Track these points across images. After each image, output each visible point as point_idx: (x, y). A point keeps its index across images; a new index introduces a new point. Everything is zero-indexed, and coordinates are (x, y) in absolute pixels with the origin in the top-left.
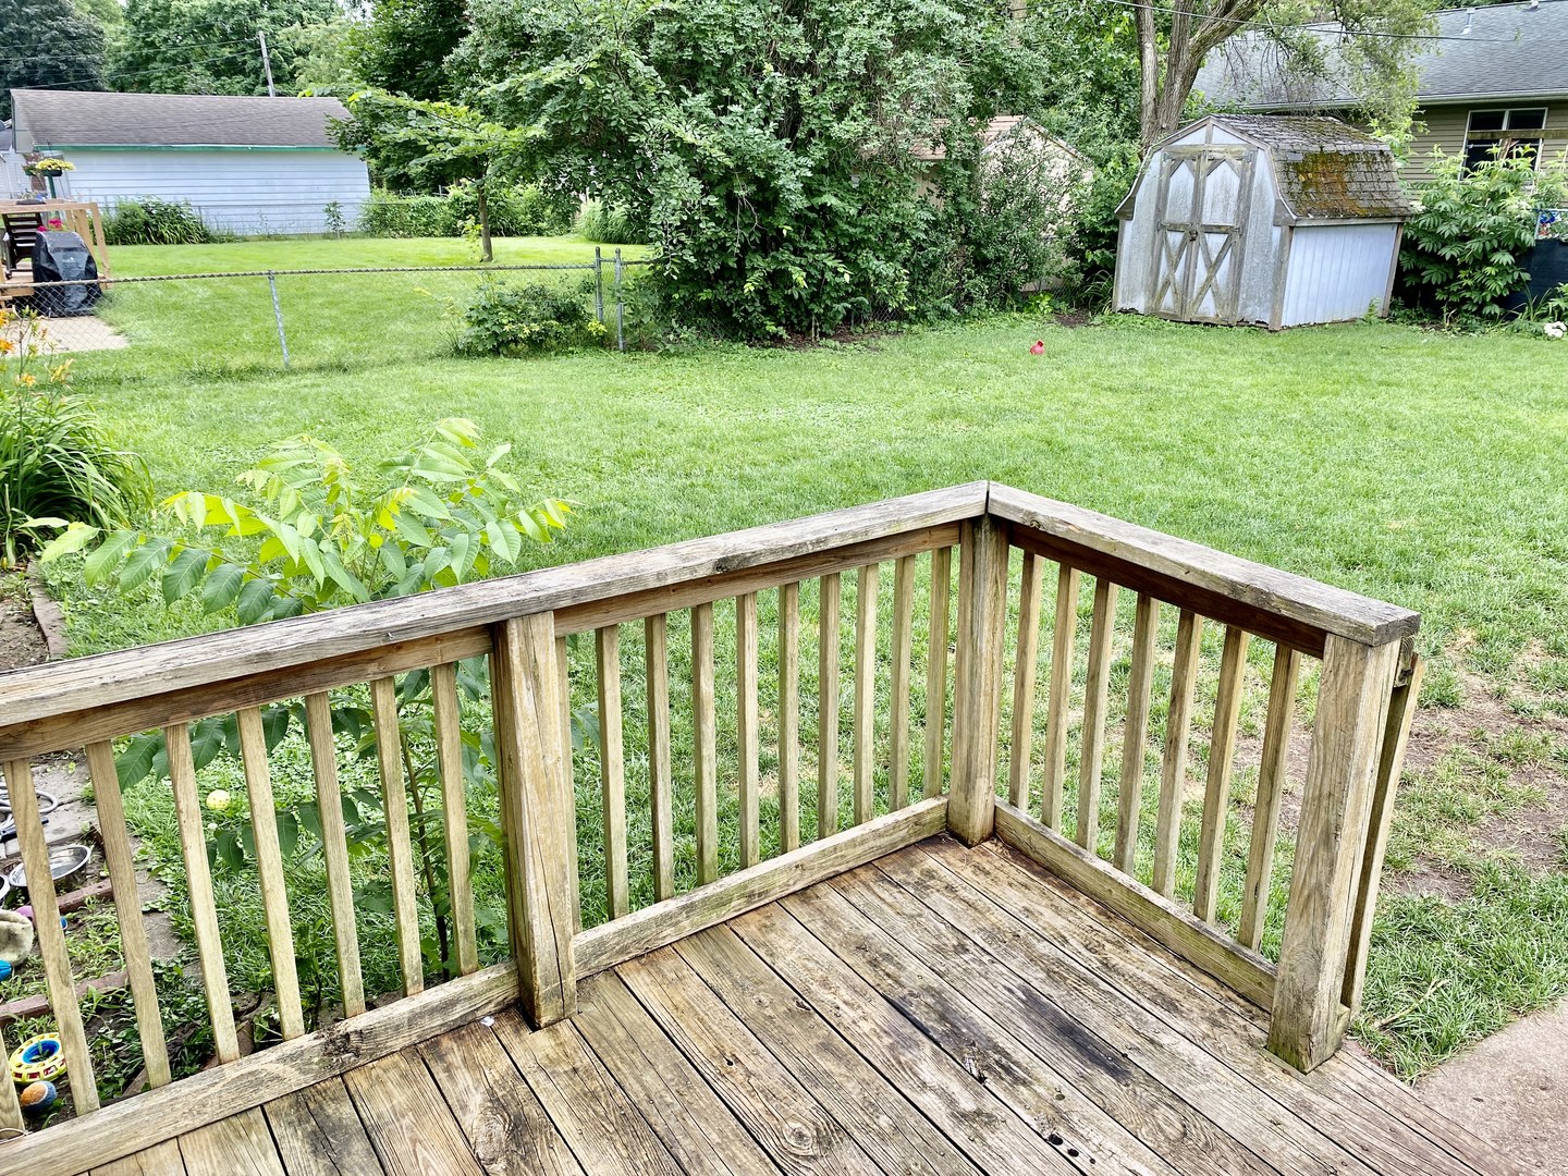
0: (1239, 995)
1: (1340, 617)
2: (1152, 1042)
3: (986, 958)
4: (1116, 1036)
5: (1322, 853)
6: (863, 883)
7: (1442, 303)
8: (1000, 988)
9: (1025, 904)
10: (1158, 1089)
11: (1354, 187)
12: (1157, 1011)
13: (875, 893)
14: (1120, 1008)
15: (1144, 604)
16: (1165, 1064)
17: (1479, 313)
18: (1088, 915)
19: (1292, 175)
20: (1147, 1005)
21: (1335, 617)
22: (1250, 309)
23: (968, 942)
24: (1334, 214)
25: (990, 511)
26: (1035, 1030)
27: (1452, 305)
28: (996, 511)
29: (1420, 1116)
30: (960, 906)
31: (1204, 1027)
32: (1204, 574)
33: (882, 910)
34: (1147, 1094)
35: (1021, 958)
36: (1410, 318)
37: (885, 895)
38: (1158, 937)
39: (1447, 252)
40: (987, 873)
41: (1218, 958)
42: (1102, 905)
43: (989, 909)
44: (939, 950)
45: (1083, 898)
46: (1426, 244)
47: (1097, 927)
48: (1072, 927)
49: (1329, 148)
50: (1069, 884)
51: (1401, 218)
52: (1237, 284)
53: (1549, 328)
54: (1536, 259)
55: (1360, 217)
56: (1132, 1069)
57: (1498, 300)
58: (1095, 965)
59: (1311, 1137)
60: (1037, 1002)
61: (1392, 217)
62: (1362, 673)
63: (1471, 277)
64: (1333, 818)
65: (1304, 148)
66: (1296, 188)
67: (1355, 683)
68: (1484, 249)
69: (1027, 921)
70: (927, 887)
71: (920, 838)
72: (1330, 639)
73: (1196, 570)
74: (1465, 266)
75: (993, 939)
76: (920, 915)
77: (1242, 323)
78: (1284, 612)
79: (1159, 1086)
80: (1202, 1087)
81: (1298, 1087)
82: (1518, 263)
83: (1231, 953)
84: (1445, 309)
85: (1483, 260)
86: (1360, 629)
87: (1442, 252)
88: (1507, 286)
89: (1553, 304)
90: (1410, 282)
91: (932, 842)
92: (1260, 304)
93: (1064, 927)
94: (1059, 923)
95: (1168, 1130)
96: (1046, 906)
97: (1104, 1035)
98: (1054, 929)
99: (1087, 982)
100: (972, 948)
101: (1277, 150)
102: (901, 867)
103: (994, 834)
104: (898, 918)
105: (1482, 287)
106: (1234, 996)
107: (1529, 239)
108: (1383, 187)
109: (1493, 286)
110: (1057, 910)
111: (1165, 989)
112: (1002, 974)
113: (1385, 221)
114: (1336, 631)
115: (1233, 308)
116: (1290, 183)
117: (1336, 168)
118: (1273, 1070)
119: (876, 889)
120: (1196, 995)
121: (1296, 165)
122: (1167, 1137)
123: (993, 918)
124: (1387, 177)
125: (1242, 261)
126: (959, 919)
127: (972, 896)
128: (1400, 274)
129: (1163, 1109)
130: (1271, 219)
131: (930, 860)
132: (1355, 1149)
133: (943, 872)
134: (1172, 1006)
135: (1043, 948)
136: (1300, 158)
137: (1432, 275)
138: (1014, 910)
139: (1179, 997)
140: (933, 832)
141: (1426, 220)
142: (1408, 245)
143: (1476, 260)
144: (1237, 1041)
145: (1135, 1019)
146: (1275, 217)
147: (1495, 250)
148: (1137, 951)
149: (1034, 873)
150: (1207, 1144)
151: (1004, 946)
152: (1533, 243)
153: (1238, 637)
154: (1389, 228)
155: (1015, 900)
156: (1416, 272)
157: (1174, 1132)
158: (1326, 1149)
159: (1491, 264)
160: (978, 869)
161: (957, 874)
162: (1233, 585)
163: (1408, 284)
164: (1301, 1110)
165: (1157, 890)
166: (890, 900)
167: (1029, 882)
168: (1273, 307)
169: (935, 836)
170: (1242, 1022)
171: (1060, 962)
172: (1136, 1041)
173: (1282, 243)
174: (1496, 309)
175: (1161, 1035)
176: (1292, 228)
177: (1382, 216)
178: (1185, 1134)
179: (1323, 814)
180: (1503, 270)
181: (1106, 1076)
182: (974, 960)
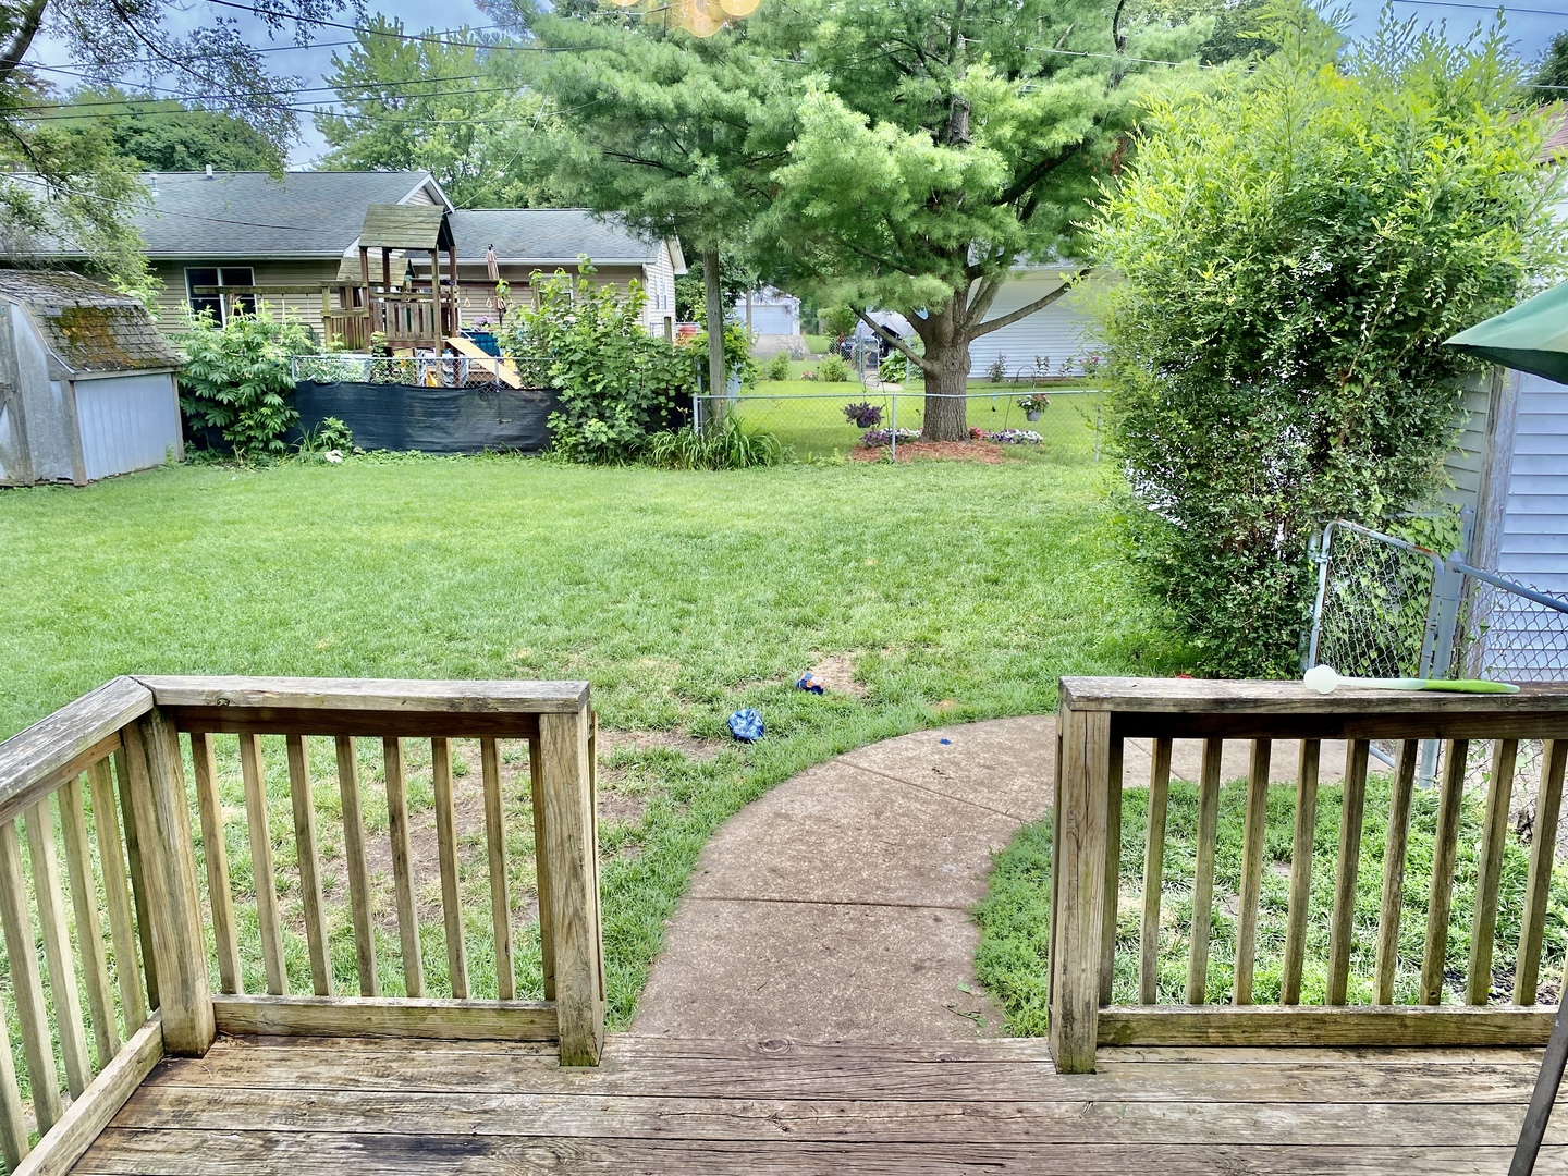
0: (516, 1041)
1: (548, 700)
2: (485, 1112)
3: (300, 1137)
4: (459, 1125)
5: (574, 885)
6: (116, 1149)
7: (231, 443)
8: (333, 1151)
9: (296, 1074)
10: (516, 1141)
11: (120, 340)
12: (469, 1088)
13: (137, 1151)
14: (443, 1104)
15: (343, 746)
16: (508, 1121)
17: (266, 448)
18: (357, 1050)
19: (56, 330)
20: (460, 1089)
21: (544, 700)
22: (46, 468)
23: (272, 1134)
24: (111, 366)
25: (160, 703)
26: (392, 1164)
27: (241, 445)
28: (164, 701)
29: (676, 1048)
30: (237, 1110)
31: (511, 1078)
32: (420, 700)
33: (160, 1160)
34: (513, 1149)
35: (330, 1118)
36: (205, 459)
37: (151, 1146)
38: (429, 1034)
39: (224, 397)
40: (239, 1069)
41: (492, 1021)
42: (363, 1036)
43: (267, 1098)
44: (250, 1157)
45: (342, 1041)
46: (201, 391)
47: (373, 1056)
48: (353, 1068)
49: (84, 303)
50: (322, 1035)
51: (175, 369)
52: (24, 442)
53: (329, 455)
54: (299, 398)
55: (136, 369)
56: (487, 1140)
57: (279, 436)
58: (396, 1085)
59: (631, 1103)
60: (375, 1142)
61: (165, 367)
62: (575, 735)
63: (251, 418)
64: (576, 854)
65: (60, 303)
66: (64, 343)
67: (571, 744)
68: (256, 392)
69: (311, 1086)
70: (189, 1114)
71: (145, 1075)
72: (544, 720)
73: (412, 699)
74: (243, 408)
75: (292, 1118)
76: (205, 1141)
77: (41, 482)
78: (501, 710)
79: (515, 1138)
80: (543, 1119)
81: (599, 1077)
82: (286, 403)
83: (502, 1011)
84: (235, 447)
85: (257, 402)
86: (566, 703)
87: (220, 397)
88: (283, 423)
89: (325, 435)
90: (196, 425)
91: (157, 1073)
92: (57, 460)
93: (346, 1072)
94: (339, 1071)
95: (546, 1162)
96: (316, 1065)
97: (447, 1131)
98: (339, 1078)
99: (401, 1101)
100: (280, 1137)
101: (32, 305)
102: (145, 1113)
103: (220, 1031)
104: (185, 1156)
105: (263, 426)
106: (513, 1044)
107: (291, 381)
108: (147, 339)
109: (272, 424)
110: (329, 1063)
111: (463, 1069)
112: (325, 1140)
113: (159, 371)
114: (547, 710)
115: (26, 468)
116: (56, 338)
117: (99, 322)
118: (578, 1077)
119: (135, 1146)
120: (488, 1060)
121: (56, 319)
122: (549, 1168)
123: (277, 1102)
124: (146, 330)
125: (23, 418)
126: (245, 1121)
127: (242, 1096)
128: (186, 420)
129: (531, 1151)
130: (46, 375)
131: (171, 1089)
132: (660, 1092)
133: (194, 1092)
134: (478, 1078)
135: (341, 1098)
136: (59, 313)
137: (215, 418)
138: (291, 1084)
139: (478, 1068)
140: (155, 1063)
141: (195, 369)
142: (186, 393)
143: (250, 403)
144: (539, 1073)
145: (459, 1105)
146: (50, 372)
147: (264, 393)
148: (419, 1054)
149: (283, 1044)
150: (577, 1153)
151: (306, 1117)
152: (294, 385)
153: (444, 745)
154: (163, 378)
155: (285, 1075)
156: (200, 416)
157: (550, 1161)
158: (644, 1103)
159: (265, 405)
160: (226, 1070)
161: (211, 1086)
162: (451, 702)
163: (195, 428)
164: (612, 1089)
165: (413, 995)
166: (160, 1147)
167: (285, 1055)
168: (73, 461)
169: (157, 1066)
170: (533, 1059)
171: (366, 1101)
172: (474, 1119)
173: (65, 396)
174: (280, 444)
175: (487, 1103)
176: (72, 382)
177: (156, 366)
178: (558, 1157)
179: (567, 854)
180: (276, 410)
181: (473, 1158)
182: (291, 1145)
